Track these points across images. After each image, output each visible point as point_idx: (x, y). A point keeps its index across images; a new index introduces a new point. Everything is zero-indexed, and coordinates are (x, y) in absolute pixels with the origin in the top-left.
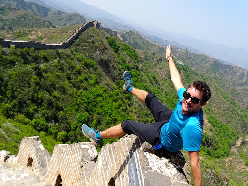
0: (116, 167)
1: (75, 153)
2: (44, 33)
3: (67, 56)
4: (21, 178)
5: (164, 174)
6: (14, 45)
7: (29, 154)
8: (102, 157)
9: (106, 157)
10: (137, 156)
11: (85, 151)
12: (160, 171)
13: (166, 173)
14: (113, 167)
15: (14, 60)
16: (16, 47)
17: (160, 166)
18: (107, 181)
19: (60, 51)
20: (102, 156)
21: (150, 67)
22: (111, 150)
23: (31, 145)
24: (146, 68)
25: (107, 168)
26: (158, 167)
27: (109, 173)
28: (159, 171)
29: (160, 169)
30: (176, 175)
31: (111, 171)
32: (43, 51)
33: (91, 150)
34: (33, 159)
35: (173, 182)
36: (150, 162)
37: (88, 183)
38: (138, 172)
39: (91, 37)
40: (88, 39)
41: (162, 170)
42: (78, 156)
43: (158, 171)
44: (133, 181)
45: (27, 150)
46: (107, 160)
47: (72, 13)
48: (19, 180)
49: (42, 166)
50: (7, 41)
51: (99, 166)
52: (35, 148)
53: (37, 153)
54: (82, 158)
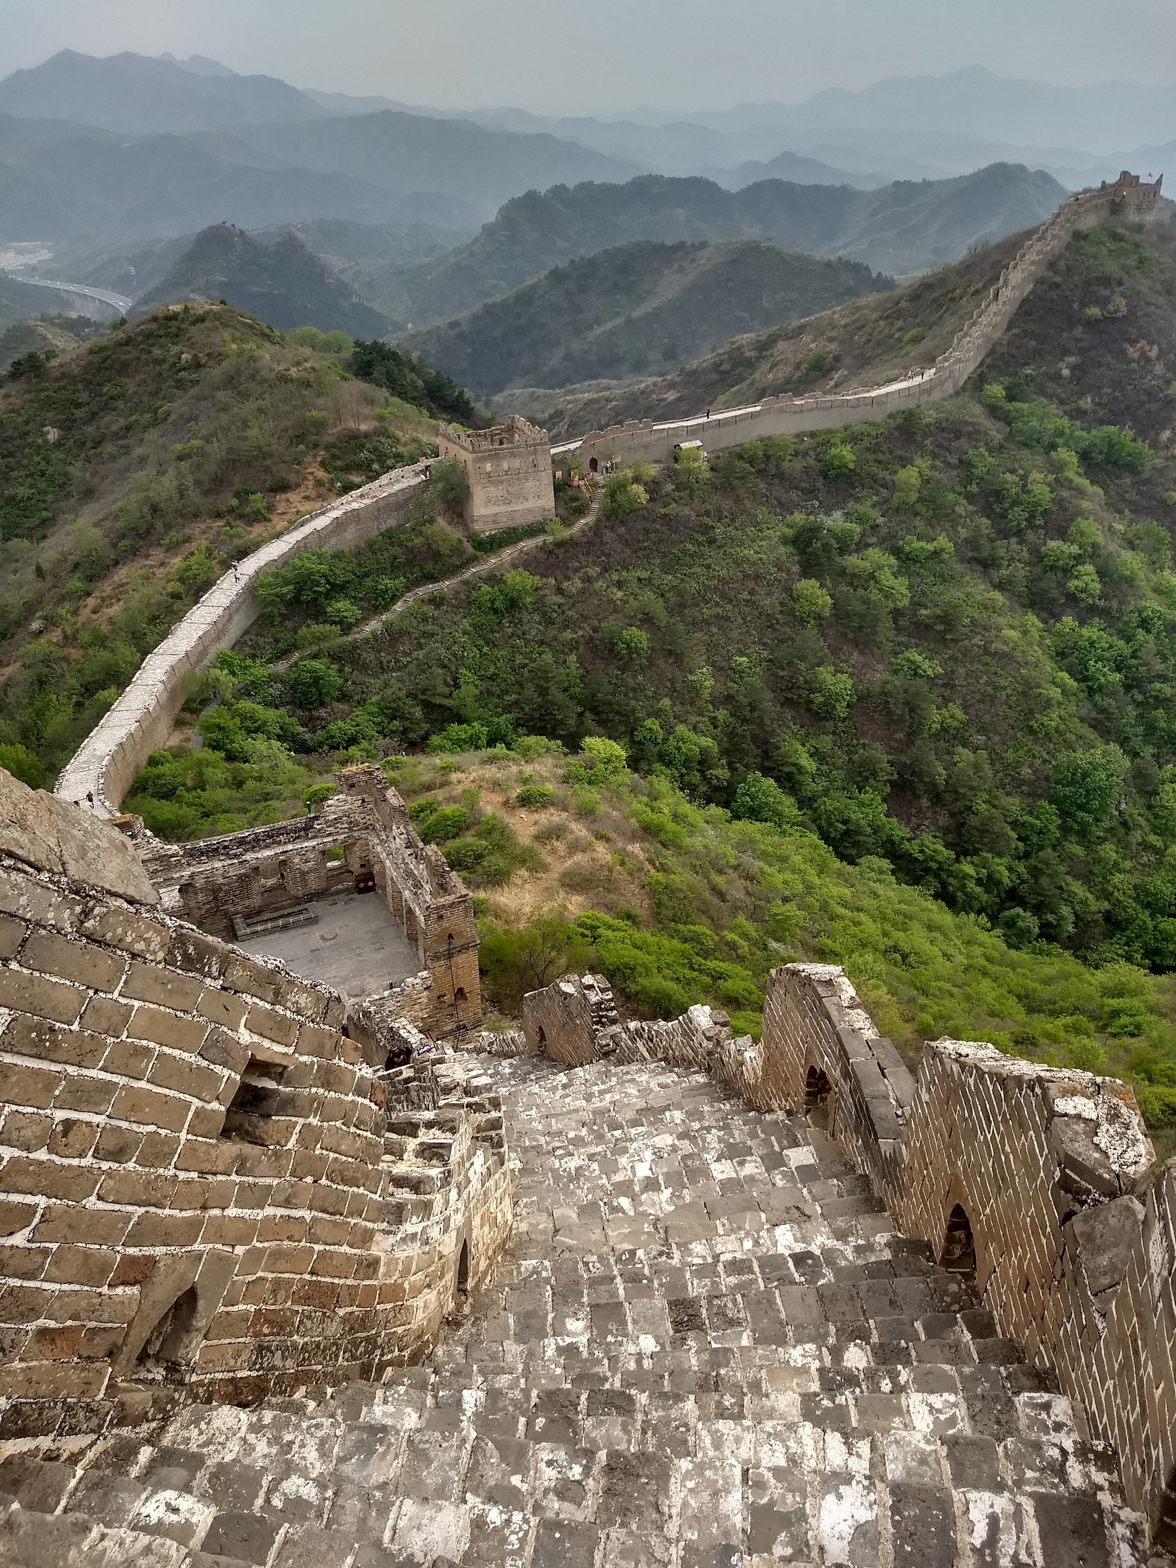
1: (1023, 1128)
4: (785, 1173)
6: (698, 443)
7: (810, 1051)
11: (1077, 1133)
23: (811, 1010)
33: (1112, 1128)
34: (830, 1079)
37: (1104, 1325)
42: (1041, 1149)
45: (796, 1029)
48: (780, 1182)
49: (873, 1125)
50: (666, 426)
51: (1155, 1269)
52: (834, 1027)
53: (844, 1055)
54: (1062, 1172)
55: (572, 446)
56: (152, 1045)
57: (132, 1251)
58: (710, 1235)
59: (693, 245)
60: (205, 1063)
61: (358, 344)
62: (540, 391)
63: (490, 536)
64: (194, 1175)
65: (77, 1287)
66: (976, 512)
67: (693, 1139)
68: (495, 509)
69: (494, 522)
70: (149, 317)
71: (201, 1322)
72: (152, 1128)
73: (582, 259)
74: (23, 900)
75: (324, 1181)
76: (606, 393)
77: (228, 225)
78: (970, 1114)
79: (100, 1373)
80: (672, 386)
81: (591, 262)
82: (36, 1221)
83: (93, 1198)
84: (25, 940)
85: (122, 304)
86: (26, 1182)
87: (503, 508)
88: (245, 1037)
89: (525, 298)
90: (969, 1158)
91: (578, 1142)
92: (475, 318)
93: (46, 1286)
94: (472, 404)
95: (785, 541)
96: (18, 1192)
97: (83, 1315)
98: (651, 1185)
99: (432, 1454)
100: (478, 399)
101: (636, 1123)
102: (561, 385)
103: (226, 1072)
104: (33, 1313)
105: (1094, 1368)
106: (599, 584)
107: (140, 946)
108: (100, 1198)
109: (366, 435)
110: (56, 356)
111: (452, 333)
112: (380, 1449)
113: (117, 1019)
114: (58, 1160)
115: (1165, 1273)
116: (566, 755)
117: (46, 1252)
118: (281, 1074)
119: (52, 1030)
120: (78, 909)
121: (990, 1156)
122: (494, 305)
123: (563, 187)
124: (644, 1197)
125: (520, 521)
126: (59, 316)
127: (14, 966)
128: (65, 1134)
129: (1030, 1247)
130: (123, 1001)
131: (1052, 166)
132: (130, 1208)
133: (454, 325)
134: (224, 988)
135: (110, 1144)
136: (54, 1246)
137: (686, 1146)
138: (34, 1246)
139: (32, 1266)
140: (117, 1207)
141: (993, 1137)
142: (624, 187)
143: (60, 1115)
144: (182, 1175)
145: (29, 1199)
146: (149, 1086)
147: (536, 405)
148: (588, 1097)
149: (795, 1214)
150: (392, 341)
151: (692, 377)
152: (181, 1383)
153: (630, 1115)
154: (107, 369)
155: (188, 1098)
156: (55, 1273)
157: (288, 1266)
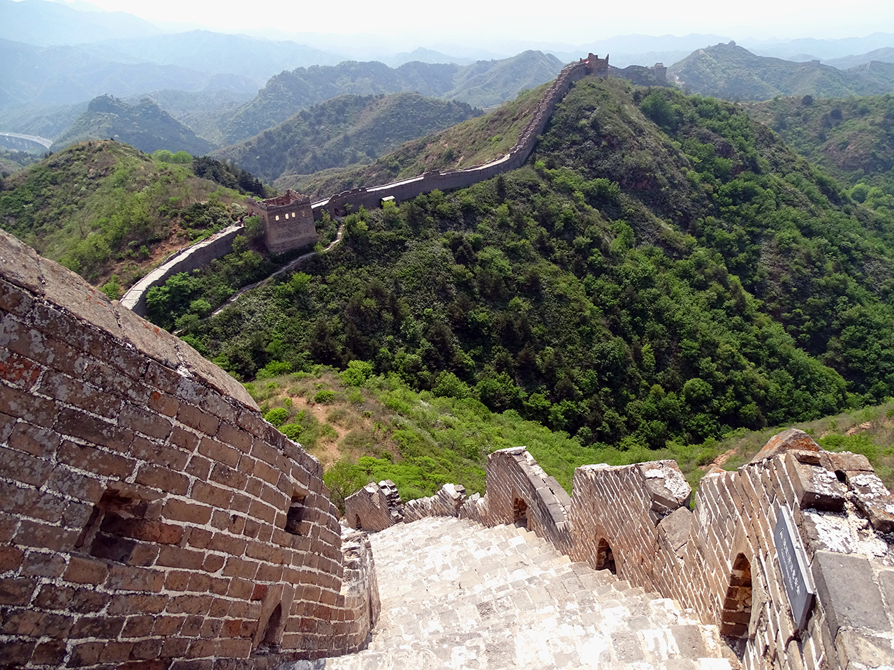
0: (745, 531)
1: (631, 490)
2: (456, 141)
3: (530, 187)
4: (511, 550)
5: (855, 555)
6: (392, 197)
7: (514, 491)
8: (706, 504)
9: (717, 506)
10: (789, 514)
11: (657, 485)
12: (847, 548)
13: (860, 551)
14: (737, 528)
15: (401, 237)
16: (398, 202)
17: (846, 539)
18: (729, 561)
19: (509, 177)
20: (705, 501)
21: (800, 150)
22: (724, 488)
23: (513, 470)
24: (786, 157)
25: (724, 532)
26: (842, 539)
27: (730, 543)
28: (844, 548)
29: (845, 546)
30: (885, 554)
31: (735, 538)
32: (464, 192)
33: (671, 480)
34: (526, 502)
35: (879, 571)
36: (820, 531)
37: (683, 561)
38: (797, 551)
39: (589, 110)
40: (578, 119)
41: (850, 547)
42: (641, 496)
43: (842, 549)
44: (789, 570)
45: (505, 481)
46: (719, 512)
47: (517, 56)
48: (509, 553)
49: (551, 517)
50: (374, 190)
51: (703, 523)
52: (526, 475)
53: (532, 488)
54: (653, 502)
55: (323, 203)
56: (262, 480)
57: (259, 582)
58: (482, 581)
59: (376, 97)
60: (279, 491)
61: (195, 158)
62: (301, 176)
63: (282, 255)
64: (278, 546)
65: (239, 600)
66: (539, 225)
67: (461, 545)
68: (283, 240)
69: (283, 247)
70: (68, 149)
71: (283, 622)
72: (263, 521)
73: (317, 105)
74: (218, 408)
75: (321, 555)
76: (338, 174)
77: (109, 96)
78: (603, 494)
79: (249, 645)
80: (374, 170)
81: (323, 108)
82: (224, 565)
83: (244, 555)
84: (219, 427)
85: (48, 144)
86: (220, 545)
87: (287, 239)
88: (292, 479)
89: (286, 128)
90: (604, 514)
91: (399, 559)
92: (260, 141)
93: (228, 599)
94: (263, 185)
95: (445, 246)
96: (218, 550)
97: (242, 614)
98: (445, 567)
99: (405, 661)
100: (266, 183)
101: (426, 545)
102: (313, 172)
103: (287, 496)
104: (223, 613)
105: (681, 582)
106: (347, 276)
107: (256, 432)
108: (246, 555)
109: (205, 207)
110: (9, 175)
111: (247, 149)
112: (380, 664)
113: (250, 466)
114: (232, 535)
115: (709, 523)
116: (339, 372)
117: (228, 581)
118: (304, 500)
119: (228, 470)
120: (236, 413)
121: (616, 509)
122: (270, 132)
123: (302, 68)
124: (443, 573)
125: (297, 246)
126: (7, 152)
127: (215, 439)
128: (234, 521)
129: (642, 542)
130: (252, 458)
131: (554, 51)
132: (257, 561)
133: (248, 144)
134: (284, 455)
135: (250, 528)
136: (231, 578)
137: (458, 548)
138: (224, 577)
139: (224, 588)
140: (253, 560)
141: (617, 500)
142: (335, 68)
143: (233, 513)
144: (274, 545)
145: (222, 554)
146: (261, 501)
147: (299, 184)
148: (396, 540)
149: (521, 565)
150: (213, 154)
151: (383, 165)
152: (277, 653)
153: (423, 542)
154: (43, 181)
155: (275, 508)
156: (232, 592)
157: (312, 597)
